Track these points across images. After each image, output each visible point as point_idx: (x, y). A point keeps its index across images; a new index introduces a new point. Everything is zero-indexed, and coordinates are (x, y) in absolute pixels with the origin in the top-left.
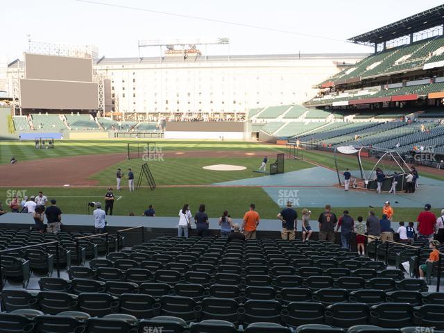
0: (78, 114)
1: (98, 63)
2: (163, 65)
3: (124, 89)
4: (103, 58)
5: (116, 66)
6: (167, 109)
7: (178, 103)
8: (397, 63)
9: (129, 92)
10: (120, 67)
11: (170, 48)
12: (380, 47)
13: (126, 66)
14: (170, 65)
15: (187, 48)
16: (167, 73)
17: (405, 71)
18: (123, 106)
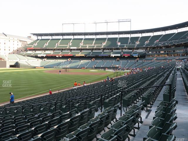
8: (56, 45)
12: (40, 38)
17: (64, 48)
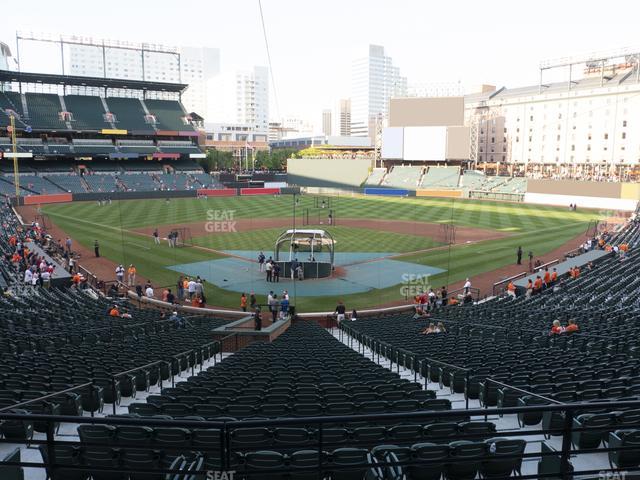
0: (446, 167)
1: (491, 97)
2: (572, 94)
3: (518, 130)
4: (503, 88)
5: (510, 101)
6: (572, 157)
7: (589, 149)
9: (524, 135)
10: (515, 100)
11: (592, 66)
13: (522, 99)
14: (581, 93)
15: (622, 61)
16: (575, 104)
18: (517, 154)
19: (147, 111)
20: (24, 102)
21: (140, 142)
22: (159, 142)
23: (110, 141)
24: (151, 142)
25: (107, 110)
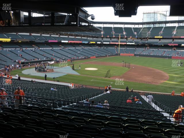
19: (175, 30)
20: (141, 30)
21: (168, 40)
22: (175, 40)
23: (158, 40)
24: (172, 40)
25: (162, 30)
